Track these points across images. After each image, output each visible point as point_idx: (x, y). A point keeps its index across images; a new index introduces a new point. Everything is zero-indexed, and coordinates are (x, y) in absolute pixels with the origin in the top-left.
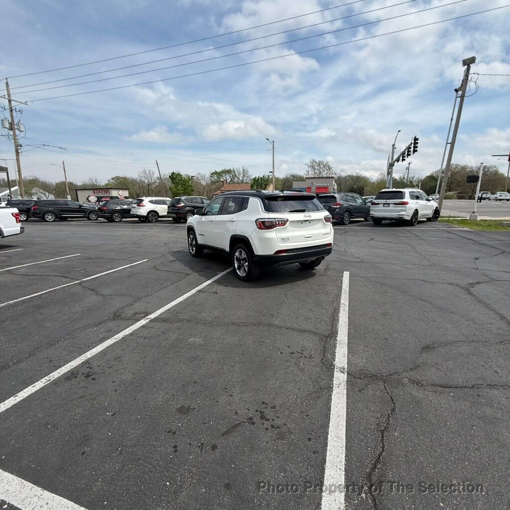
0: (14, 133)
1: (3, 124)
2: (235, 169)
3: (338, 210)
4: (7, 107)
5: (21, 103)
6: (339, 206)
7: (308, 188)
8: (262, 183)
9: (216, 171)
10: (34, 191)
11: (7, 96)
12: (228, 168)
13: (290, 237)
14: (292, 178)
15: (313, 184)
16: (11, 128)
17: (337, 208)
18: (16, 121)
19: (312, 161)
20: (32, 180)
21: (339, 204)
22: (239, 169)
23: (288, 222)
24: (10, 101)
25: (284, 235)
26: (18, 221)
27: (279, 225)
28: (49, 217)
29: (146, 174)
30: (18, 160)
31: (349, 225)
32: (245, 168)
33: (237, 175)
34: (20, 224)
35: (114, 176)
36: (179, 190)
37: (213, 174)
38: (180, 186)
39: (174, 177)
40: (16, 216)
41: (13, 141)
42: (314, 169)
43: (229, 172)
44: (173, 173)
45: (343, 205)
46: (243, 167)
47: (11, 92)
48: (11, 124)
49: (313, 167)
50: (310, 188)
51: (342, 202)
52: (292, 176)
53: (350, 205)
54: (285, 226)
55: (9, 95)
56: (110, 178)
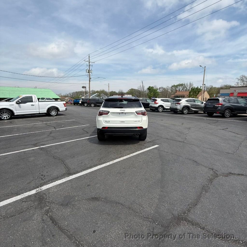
0: (89, 74)
1: (86, 71)
2: (185, 84)
3: (220, 108)
4: (88, 65)
5: (93, 63)
6: (220, 106)
7: (231, 93)
8: (196, 91)
9: (174, 85)
10: (101, 95)
11: (88, 61)
12: (181, 83)
13: (110, 120)
14: (225, 87)
15: (235, 91)
16: (89, 72)
17: (219, 107)
18: (90, 70)
19: (242, 76)
20: (103, 91)
21: (221, 104)
22: (188, 83)
23: (109, 113)
24: (89, 62)
25: (107, 119)
26: (65, 106)
27: (105, 114)
28: (93, 105)
29: (141, 88)
30: (89, 84)
31: (229, 118)
32: (191, 83)
33: (186, 86)
34: (65, 107)
35: (130, 89)
36: (151, 95)
37: (173, 86)
38: (153, 93)
39: (150, 89)
40: (64, 104)
41: (89, 77)
42: (243, 81)
43: (181, 85)
44: (150, 87)
45: (224, 105)
46: (190, 82)
47: (90, 59)
48: (89, 71)
49: (242, 80)
50: (233, 93)
51: (223, 103)
52: (225, 86)
53: (231, 105)
54: (108, 115)
55: (89, 60)
56: (129, 89)
